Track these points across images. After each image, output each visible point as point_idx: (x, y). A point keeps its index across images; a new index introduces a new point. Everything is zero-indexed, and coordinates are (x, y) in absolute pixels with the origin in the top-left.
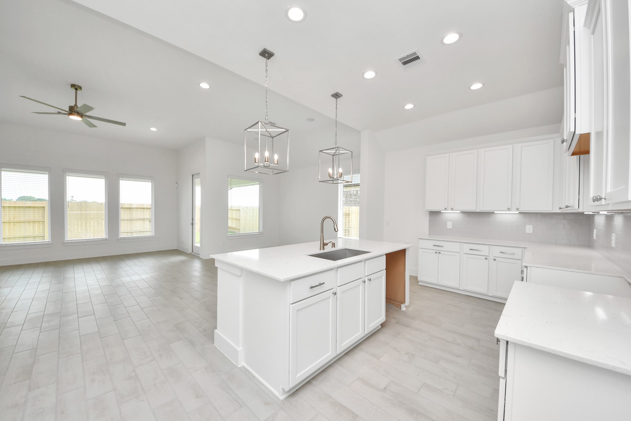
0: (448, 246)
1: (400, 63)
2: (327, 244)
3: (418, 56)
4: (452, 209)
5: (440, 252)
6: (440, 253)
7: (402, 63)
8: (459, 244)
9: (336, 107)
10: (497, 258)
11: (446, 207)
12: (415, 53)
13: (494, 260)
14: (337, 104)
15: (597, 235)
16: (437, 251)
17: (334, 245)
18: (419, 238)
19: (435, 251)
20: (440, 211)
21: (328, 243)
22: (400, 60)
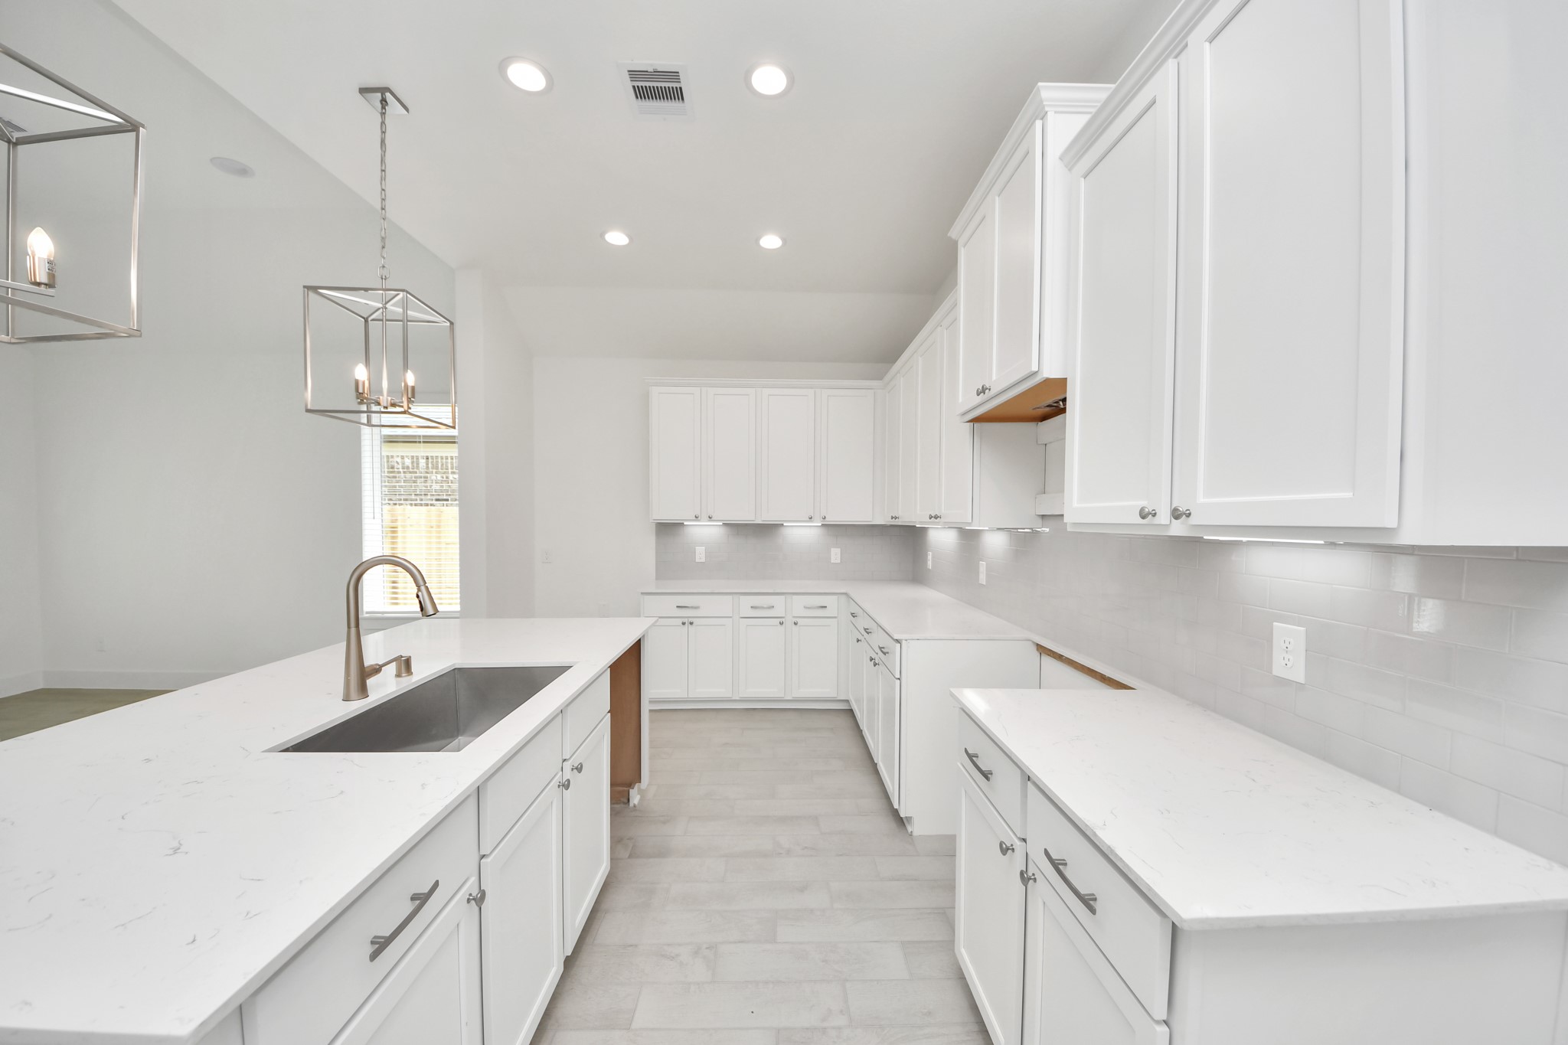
0: (709, 606)
1: (629, 85)
2: (377, 670)
3: (681, 88)
4: (710, 517)
5: (691, 620)
6: (691, 623)
7: (634, 87)
8: (730, 597)
9: (383, 142)
10: (800, 621)
11: (698, 513)
12: (674, 76)
13: (795, 624)
14: (384, 132)
15: (933, 561)
16: (686, 620)
17: (405, 665)
18: (642, 593)
19: (680, 621)
20: (681, 522)
21: (381, 666)
22: (634, 74)
